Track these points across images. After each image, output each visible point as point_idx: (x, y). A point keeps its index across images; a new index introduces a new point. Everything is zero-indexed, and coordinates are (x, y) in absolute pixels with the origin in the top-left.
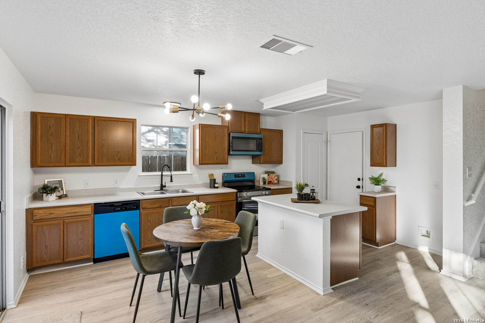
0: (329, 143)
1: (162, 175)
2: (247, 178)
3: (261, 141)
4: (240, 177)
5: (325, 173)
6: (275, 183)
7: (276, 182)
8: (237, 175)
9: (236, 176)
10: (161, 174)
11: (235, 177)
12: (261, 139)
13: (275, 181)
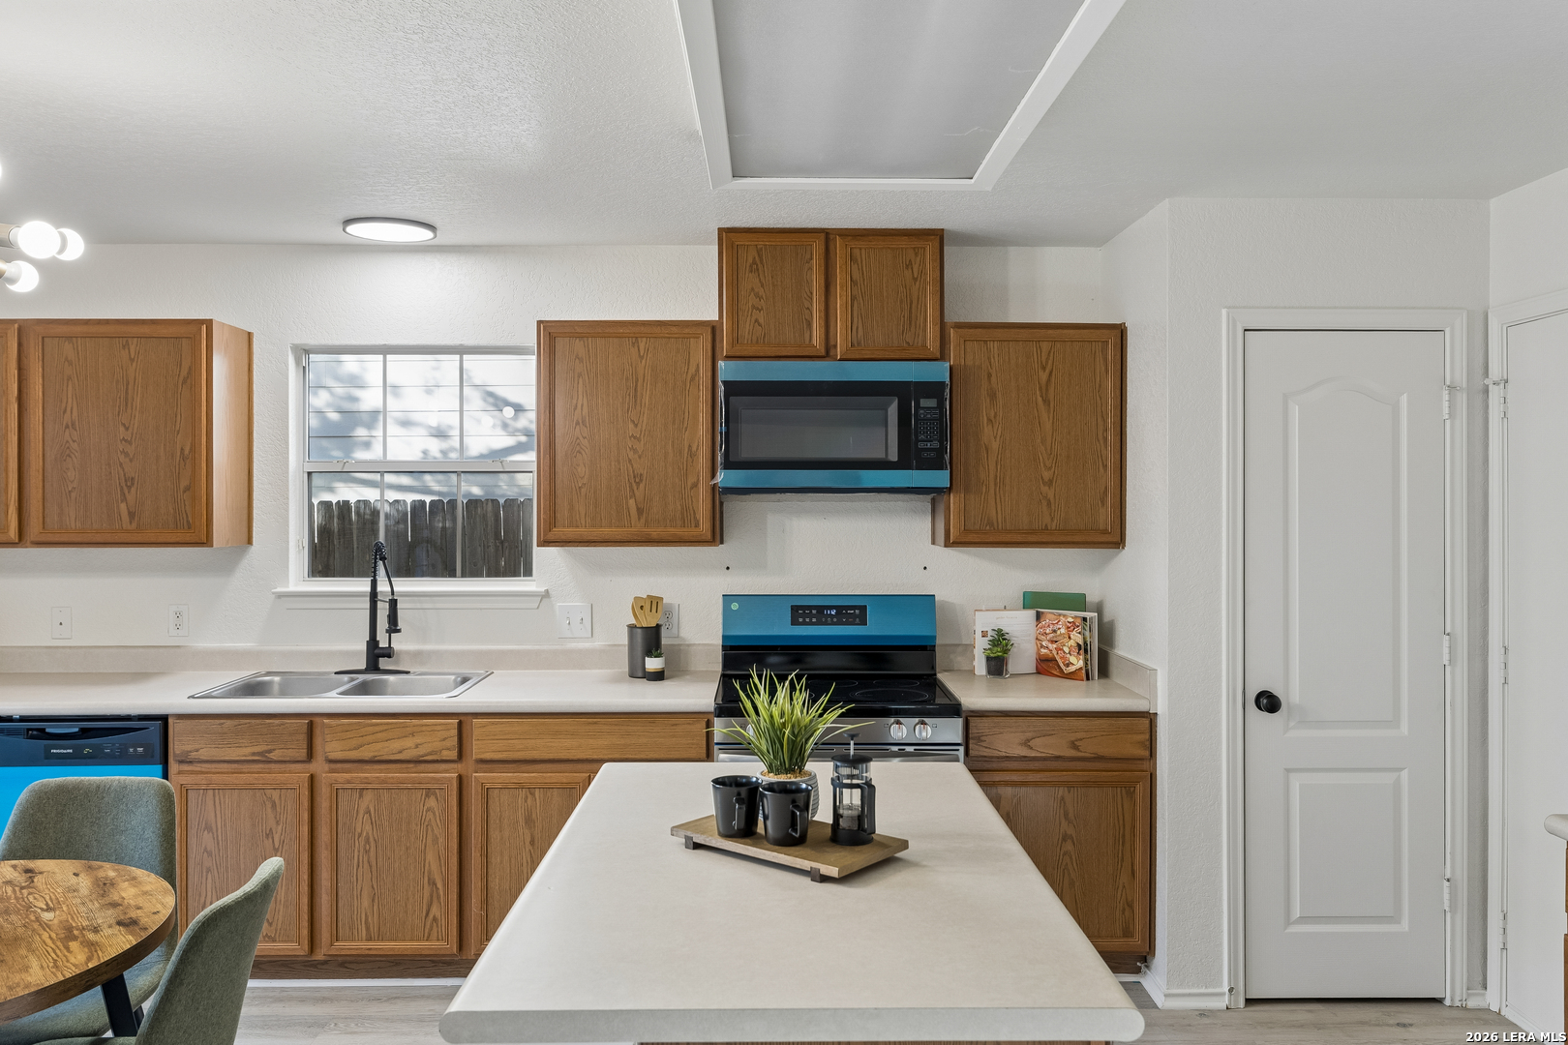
0: (1495, 394)
1: (374, 595)
2: (876, 628)
3: (932, 403)
4: (826, 624)
5: (1459, 620)
6: (1072, 669)
7: (1077, 662)
8: (804, 610)
9: (804, 616)
10: (368, 589)
11: (794, 622)
12: (934, 389)
13: (1073, 659)
